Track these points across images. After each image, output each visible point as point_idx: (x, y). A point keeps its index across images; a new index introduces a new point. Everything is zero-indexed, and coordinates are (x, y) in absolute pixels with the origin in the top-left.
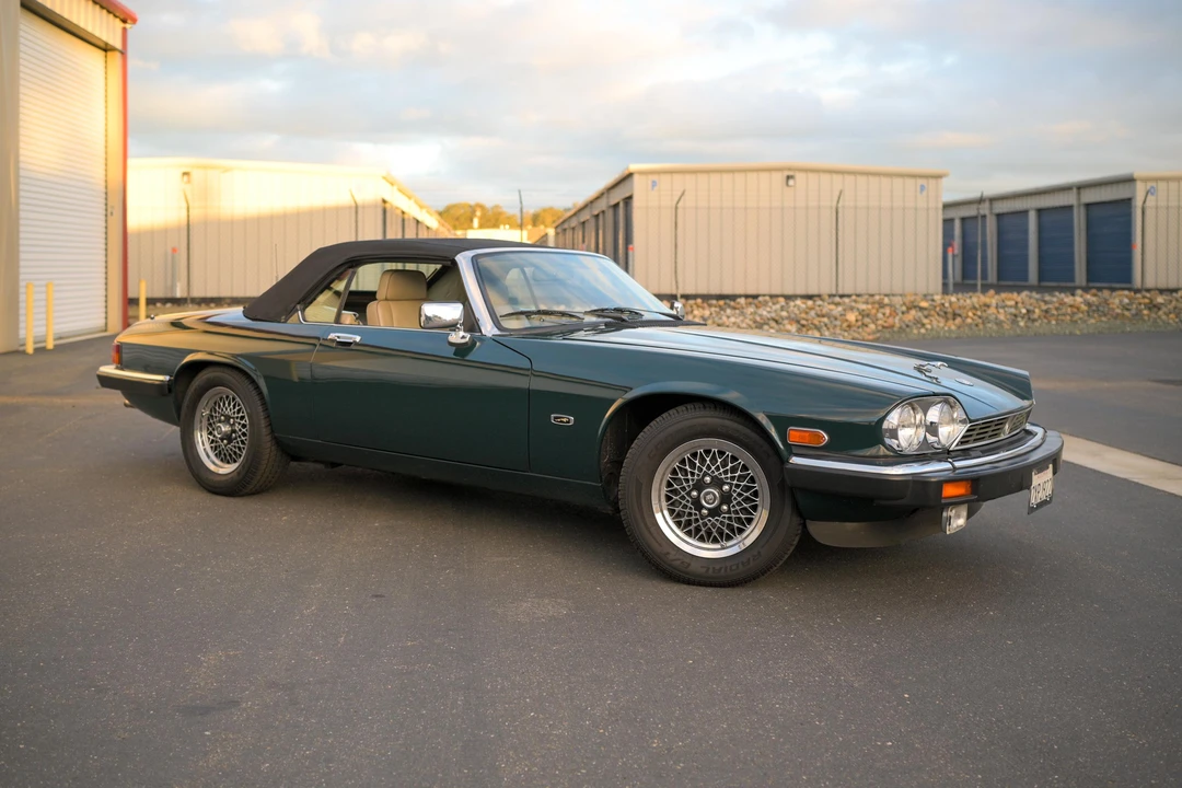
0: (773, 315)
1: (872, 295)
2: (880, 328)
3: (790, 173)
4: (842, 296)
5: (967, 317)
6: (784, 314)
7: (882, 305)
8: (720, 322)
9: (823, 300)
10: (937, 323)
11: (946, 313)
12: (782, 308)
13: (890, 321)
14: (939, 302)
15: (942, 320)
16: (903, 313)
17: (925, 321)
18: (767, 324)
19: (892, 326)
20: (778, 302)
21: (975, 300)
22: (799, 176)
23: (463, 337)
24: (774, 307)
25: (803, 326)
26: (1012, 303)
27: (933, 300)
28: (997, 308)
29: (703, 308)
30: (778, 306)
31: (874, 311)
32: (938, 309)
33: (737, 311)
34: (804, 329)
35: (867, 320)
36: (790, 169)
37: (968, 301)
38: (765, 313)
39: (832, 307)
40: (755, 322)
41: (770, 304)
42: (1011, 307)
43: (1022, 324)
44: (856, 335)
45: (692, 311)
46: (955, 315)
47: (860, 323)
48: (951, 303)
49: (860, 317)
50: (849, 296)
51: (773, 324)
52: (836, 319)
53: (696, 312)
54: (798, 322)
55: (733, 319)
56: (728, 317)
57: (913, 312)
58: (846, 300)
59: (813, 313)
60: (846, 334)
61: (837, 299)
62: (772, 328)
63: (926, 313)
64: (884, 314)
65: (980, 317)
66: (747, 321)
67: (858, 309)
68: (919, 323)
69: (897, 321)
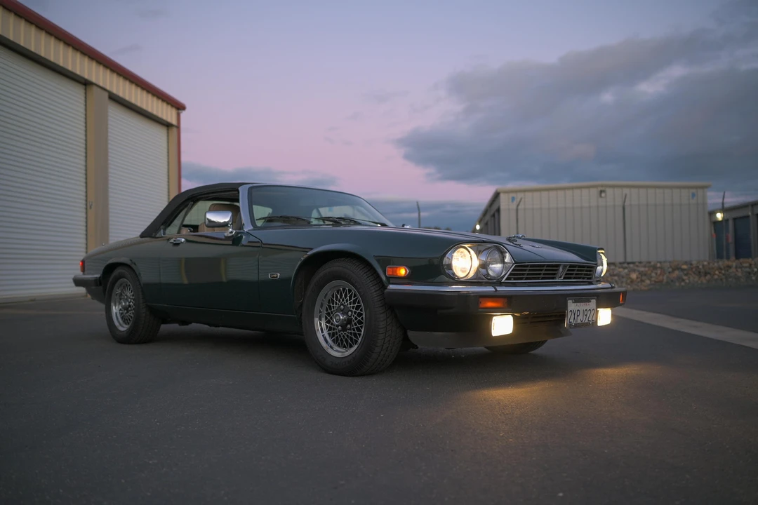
1: (650, 263)
2: (653, 282)
3: (603, 189)
4: (628, 263)
5: (715, 274)
7: (655, 268)
9: (615, 266)
10: (694, 279)
11: (699, 272)
13: (661, 278)
14: (694, 265)
15: (697, 277)
16: (670, 273)
17: (685, 277)
19: (661, 281)
21: (720, 263)
22: (609, 191)
23: (231, 232)
26: (747, 265)
27: (691, 264)
28: (736, 267)
31: (649, 272)
32: (694, 270)
35: (644, 278)
36: (602, 186)
37: (716, 264)
39: (621, 270)
42: (746, 267)
43: (754, 278)
44: (636, 287)
46: (706, 274)
47: (639, 280)
49: (640, 276)
50: (633, 263)
52: (623, 277)
57: (677, 272)
58: (631, 266)
60: (629, 287)
61: (626, 265)
63: (685, 272)
64: (656, 274)
65: (724, 275)
67: (638, 271)
68: (680, 279)
69: (665, 277)
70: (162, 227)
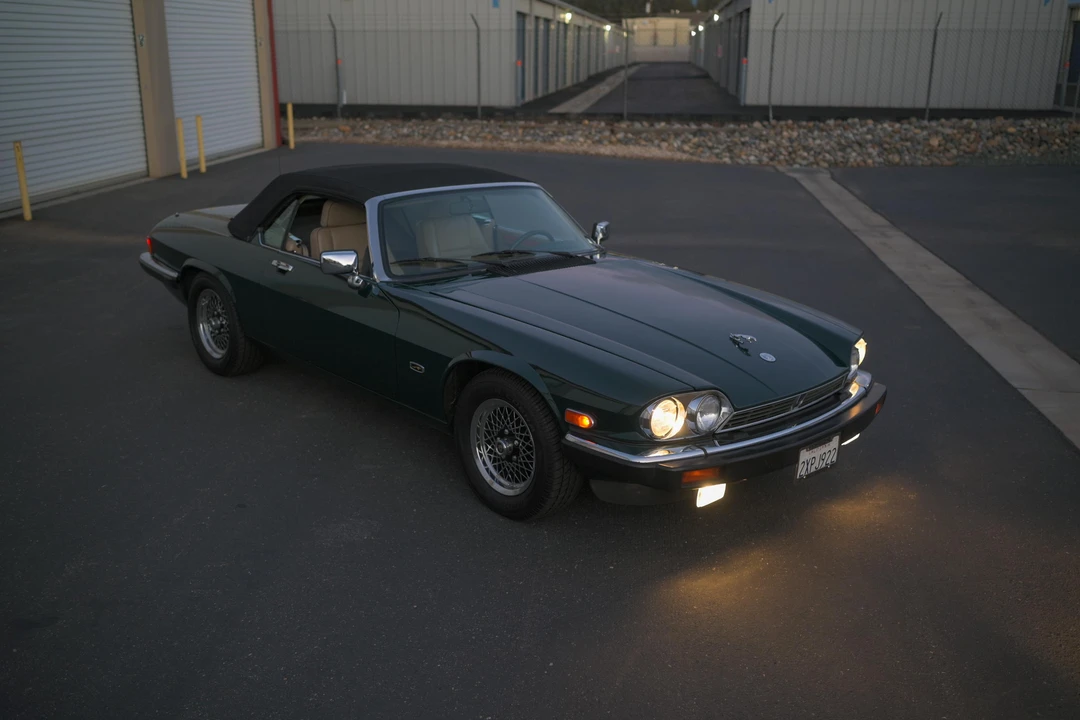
0: (858, 138)
2: (961, 153)
5: (1055, 143)
6: (869, 137)
7: (968, 130)
8: (806, 144)
10: (1021, 149)
11: (1032, 139)
12: (869, 131)
13: (973, 146)
14: (1027, 127)
15: (1027, 147)
16: (988, 139)
17: (1009, 147)
18: (851, 147)
19: (973, 152)
20: (866, 124)
21: (1066, 126)
23: (358, 281)
24: (861, 130)
25: (885, 149)
27: (1022, 126)
29: (792, 129)
30: (865, 129)
31: (959, 136)
32: (1025, 135)
33: (825, 133)
34: (886, 153)
35: (949, 145)
37: (1058, 128)
38: (851, 135)
39: (917, 131)
40: (839, 144)
41: (858, 126)
44: (936, 160)
45: (781, 133)
46: (1041, 142)
47: (942, 148)
48: (1040, 128)
49: (943, 142)
51: (856, 147)
52: (919, 143)
53: (785, 133)
54: (881, 145)
55: (818, 142)
56: (814, 139)
57: (998, 138)
59: (897, 137)
60: (926, 159)
62: (855, 151)
63: (1011, 138)
64: (968, 140)
66: (832, 143)
67: (943, 134)
68: (1003, 149)
69: (980, 147)
70: (259, 229)
